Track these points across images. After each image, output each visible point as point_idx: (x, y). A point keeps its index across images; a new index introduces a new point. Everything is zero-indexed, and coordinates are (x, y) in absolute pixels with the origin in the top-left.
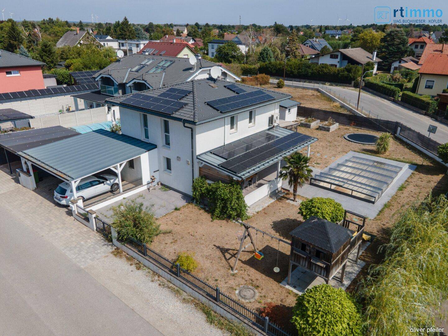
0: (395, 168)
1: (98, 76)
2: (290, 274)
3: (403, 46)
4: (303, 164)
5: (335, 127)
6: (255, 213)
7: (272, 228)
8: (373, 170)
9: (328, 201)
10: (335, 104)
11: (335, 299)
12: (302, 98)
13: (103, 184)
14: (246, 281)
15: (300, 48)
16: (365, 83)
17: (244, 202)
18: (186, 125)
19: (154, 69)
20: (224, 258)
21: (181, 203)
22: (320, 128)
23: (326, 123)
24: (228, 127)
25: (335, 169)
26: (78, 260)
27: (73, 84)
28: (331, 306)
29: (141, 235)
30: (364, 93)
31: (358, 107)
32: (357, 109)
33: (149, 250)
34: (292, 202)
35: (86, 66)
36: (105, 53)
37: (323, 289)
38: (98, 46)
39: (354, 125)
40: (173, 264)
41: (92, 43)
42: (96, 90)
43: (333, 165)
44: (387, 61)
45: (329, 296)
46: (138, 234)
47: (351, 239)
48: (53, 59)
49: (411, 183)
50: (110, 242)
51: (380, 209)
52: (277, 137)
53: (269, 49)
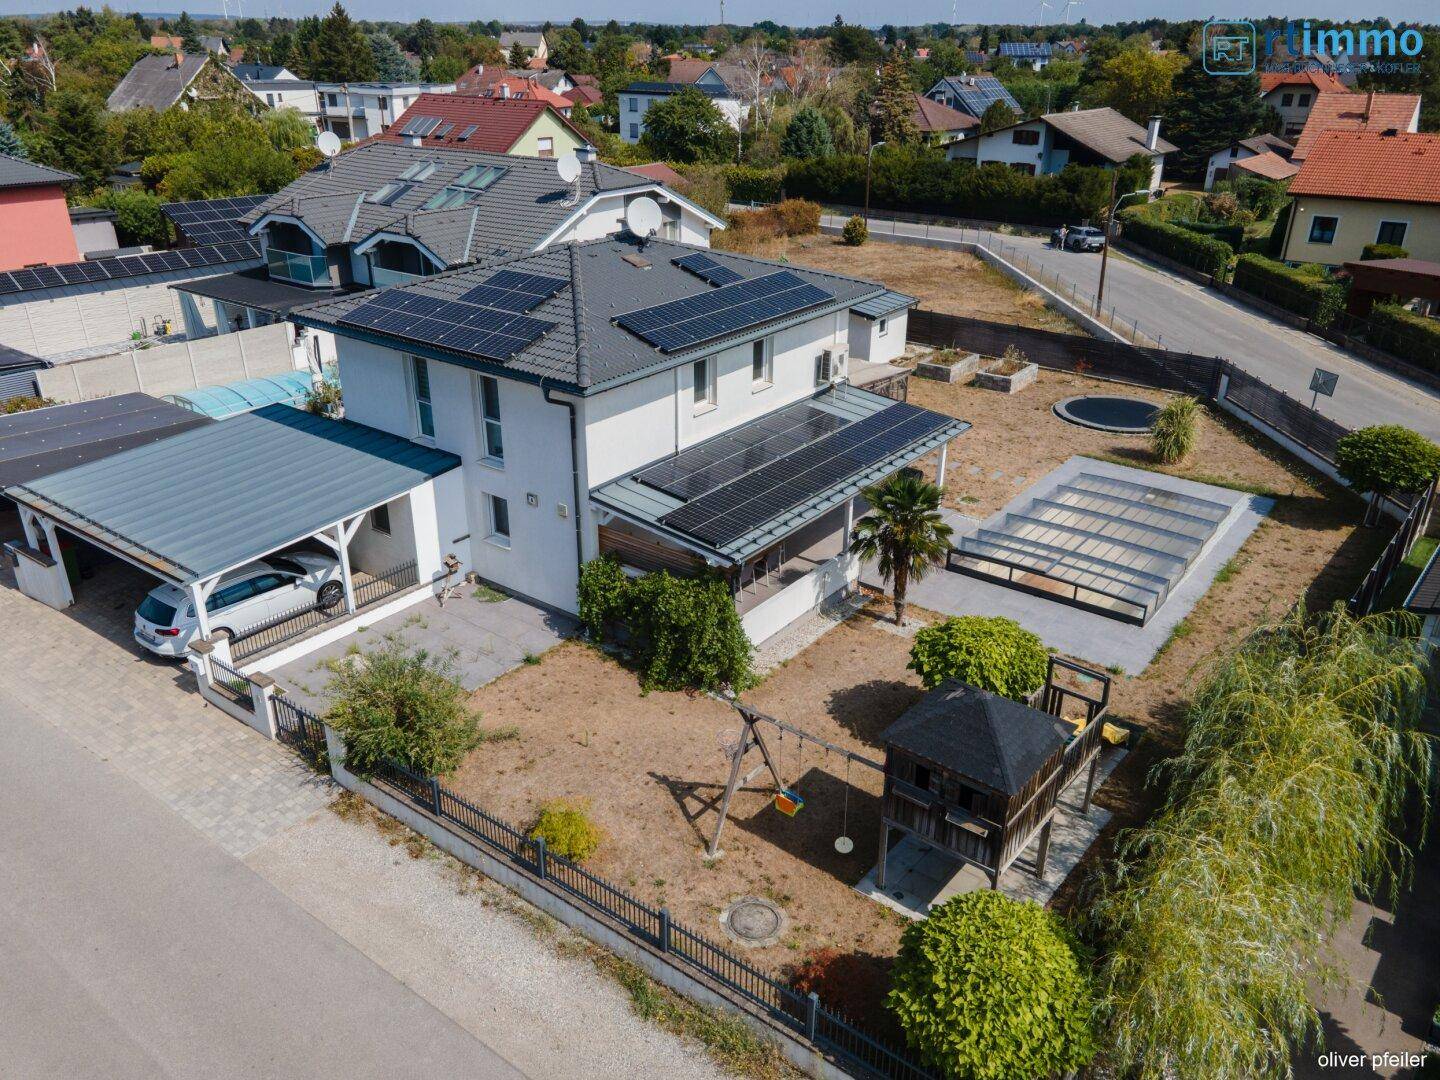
0: (1208, 510)
1: (257, 219)
2: (884, 856)
3: (1244, 100)
4: (924, 510)
5: (1026, 376)
6: (776, 666)
7: (830, 712)
8: (1142, 516)
9: (999, 628)
10: (1029, 298)
11: (1014, 935)
12: (922, 278)
13: (291, 586)
14: (751, 882)
15: (918, 108)
16: (1124, 227)
17: (741, 633)
18: (553, 394)
19: (442, 198)
20: (680, 812)
21: (546, 639)
22: (977, 382)
23: (1000, 362)
24: (687, 394)
25: (1024, 519)
26: (223, 833)
27: (175, 245)
28: (1000, 956)
29: (422, 750)
30: (1120, 258)
31: (1099, 307)
32: (1098, 315)
33: (449, 796)
34: (890, 628)
35: (213, 181)
36: (276, 131)
37: (980, 906)
38: (249, 108)
39: (1085, 370)
40: (524, 839)
41: (229, 95)
42: (254, 264)
43: (1017, 504)
44: (1194, 151)
45: (997, 927)
46: (412, 748)
47: (1065, 748)
48: (99, 152)
49: (1255, 556)
50: (323, 774)
51: (1159, 643)
52: (843, 421)
53: (818, 113)
